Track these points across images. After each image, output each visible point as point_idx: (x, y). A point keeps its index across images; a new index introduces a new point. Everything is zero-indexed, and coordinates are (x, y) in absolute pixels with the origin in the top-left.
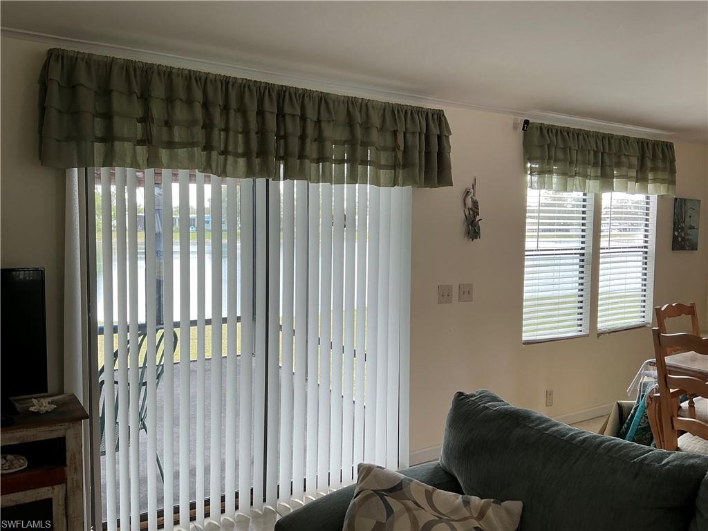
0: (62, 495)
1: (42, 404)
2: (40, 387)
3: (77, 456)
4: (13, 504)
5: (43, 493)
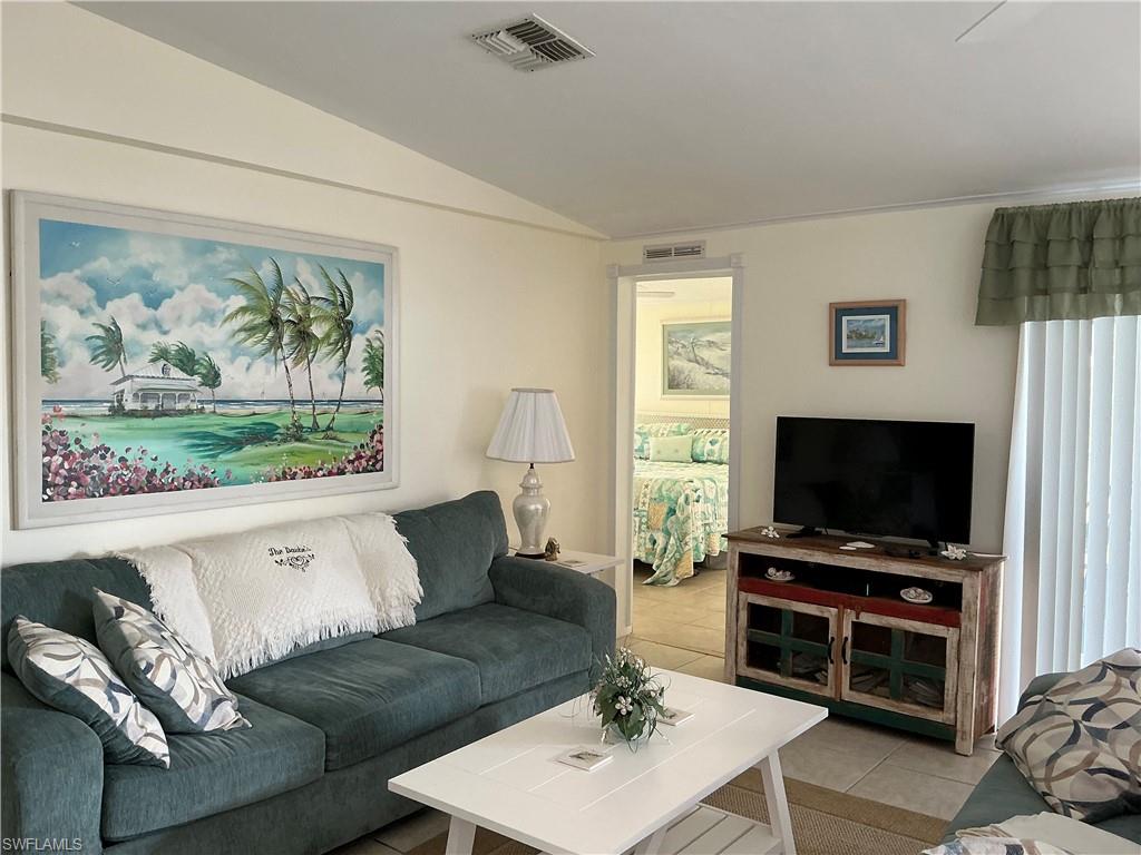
0: (955, 638)
1: (954, 551)
2: (962, 537)
3: (973, 607)
4: (913, 630)
5: (938, 630)
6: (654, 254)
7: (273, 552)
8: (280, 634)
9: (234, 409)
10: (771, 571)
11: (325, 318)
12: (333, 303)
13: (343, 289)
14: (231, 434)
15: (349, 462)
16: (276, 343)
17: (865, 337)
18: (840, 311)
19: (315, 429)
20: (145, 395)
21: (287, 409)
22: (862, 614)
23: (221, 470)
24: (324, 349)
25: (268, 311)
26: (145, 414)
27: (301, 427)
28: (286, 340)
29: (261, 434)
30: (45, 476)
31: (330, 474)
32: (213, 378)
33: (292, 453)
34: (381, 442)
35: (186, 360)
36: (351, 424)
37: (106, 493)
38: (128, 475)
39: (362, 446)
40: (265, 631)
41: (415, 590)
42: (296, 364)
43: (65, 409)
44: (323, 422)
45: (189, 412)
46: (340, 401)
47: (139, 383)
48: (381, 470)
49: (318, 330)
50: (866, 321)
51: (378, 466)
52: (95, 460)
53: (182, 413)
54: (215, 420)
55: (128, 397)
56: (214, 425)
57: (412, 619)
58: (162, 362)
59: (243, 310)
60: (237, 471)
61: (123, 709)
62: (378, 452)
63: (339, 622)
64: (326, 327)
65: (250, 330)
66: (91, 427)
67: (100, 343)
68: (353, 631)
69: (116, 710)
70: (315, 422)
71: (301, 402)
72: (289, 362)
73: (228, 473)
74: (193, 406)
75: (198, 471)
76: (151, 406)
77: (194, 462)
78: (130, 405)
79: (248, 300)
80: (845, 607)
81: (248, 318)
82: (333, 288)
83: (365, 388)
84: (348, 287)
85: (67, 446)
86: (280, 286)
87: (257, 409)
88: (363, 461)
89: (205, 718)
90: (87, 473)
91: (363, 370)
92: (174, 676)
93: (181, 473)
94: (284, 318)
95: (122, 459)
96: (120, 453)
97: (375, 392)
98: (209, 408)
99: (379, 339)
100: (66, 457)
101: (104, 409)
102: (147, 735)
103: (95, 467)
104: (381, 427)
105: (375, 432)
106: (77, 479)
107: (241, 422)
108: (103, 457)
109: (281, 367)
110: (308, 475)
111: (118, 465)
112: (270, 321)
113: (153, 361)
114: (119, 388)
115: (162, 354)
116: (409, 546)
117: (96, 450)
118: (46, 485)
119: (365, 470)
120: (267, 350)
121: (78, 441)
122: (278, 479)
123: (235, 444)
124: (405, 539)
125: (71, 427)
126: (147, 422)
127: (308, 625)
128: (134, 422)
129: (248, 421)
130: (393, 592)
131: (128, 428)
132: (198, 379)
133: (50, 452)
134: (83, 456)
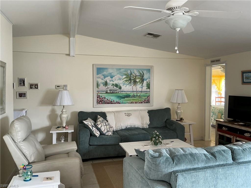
6: (212, 61)
7: (125, 113)
8: (124, 125)
9: (124, 93)
10: (223, 128)
11: (139, 78)
12: (140, 76)
13: (142, 74)
14: (123, 96)
15: (143, 101)
16: (130, 83)
17: (248, 78)
18: (243, 73)
19: (137, 96)
20: (110, 90)
21: (132, 93)
22: (237, 138)
23: (122, 101)
24: (139, 83)
25: (129, 78)
26: (110, 93)
27: (134, 95)
28: (132, 82)
29: (128, 96)
30: (97, 101)
31: (140, 103)
32: (120, 88)
33: (133, 99)
34: (149, 98)
35: (116, 85)
36: (143, 95)
37: (105, 104)
38: (108, 101)
39: (146, 99)
40: (122, 125)
41: (148, 122)
42: (134, 86)
43: (100, 92)
44: (138, 95)
45: (117, 93)
46: (142, 91)
47: (110, 89)
48: (149, 103)
49: (138, 80)
50: (248, 75)
51: (149, 102)
52: (103, 99)
53: (116, 93)
54: (120, 94)
55: (108, 91)
56: (121, 95)
57: (148, 127)
58: (113, 86)
59: (125, 78)
60: (124, 102)
61: (94, 129)
62: (149, 100)
63: (133, 125)
64: (139, 80)
65: (126, 81)
66: (103, 95)
67: (104, 83)
68: (136, 127)
69: (93, 129)
70: (137, 94)
71: (135, 92)
72: (133, 85)
73: (123, 102)
74: (117, 92)
75: (118, 101)
76: (111, 92)
77: (118, 100)
78: (108, 92)
79: (126, 76)
80: (234, 136)
81: (126, 79)
82: (140, 73)
83: (146, 89)
84: (143, 73)
85: (100, 97)
86: (131, 74)
87: (127, 93)
88: (146, 101)
89: (106, 133)
90: (103, 101)
91: (146, 86)
92: (101, 126)
93: (116, 101)
94: (132, 79)
95: (107, 99)
96: (107, 98)
97: (148, 90)
98: (120, 92)
99: (149, 81)
100: (100, 98)
101: (105, 92)
102: (96, 133)
103: (104, 100)
104: (149, 96)
105: (148, 97)
106: (101, 101)
107: (125, 94)
108: (105, 99)
109: (131, 86)
110: (136, 103)
111: (107, 100)
112: (129, 79)
113: (112, 86)
114: (107, 89)
115: (113, 85)
116: (149, 115)
117: (104, 98)
118: (97, 102)
119: (146, 103)
120: (129, 84)
121: (101, 96)
122: (131, 103)
123: (124, 98)
124: (148, 114)
125: (100, 95)
126: (111, 94)
127: (128, 125)
128: (109, 94)
129: (126, 94)
130: (145, 122)
131: (108, 95)
132: (118, 88)
133: (98, 98)
134: (102, 98)
